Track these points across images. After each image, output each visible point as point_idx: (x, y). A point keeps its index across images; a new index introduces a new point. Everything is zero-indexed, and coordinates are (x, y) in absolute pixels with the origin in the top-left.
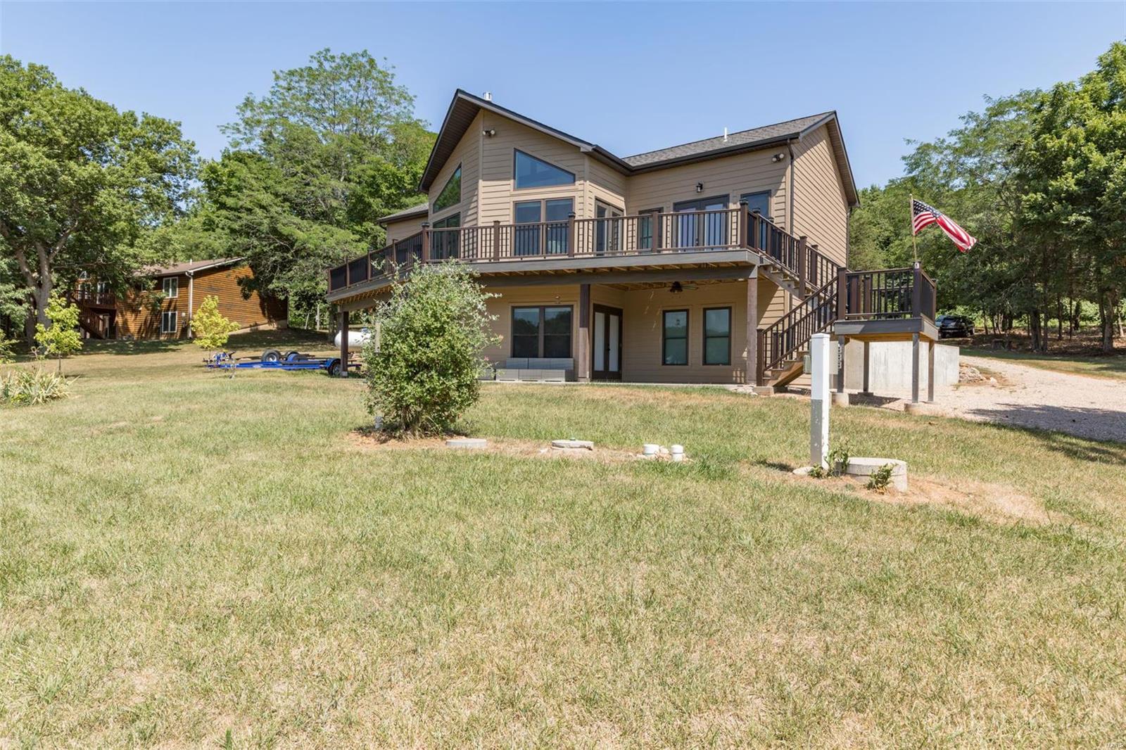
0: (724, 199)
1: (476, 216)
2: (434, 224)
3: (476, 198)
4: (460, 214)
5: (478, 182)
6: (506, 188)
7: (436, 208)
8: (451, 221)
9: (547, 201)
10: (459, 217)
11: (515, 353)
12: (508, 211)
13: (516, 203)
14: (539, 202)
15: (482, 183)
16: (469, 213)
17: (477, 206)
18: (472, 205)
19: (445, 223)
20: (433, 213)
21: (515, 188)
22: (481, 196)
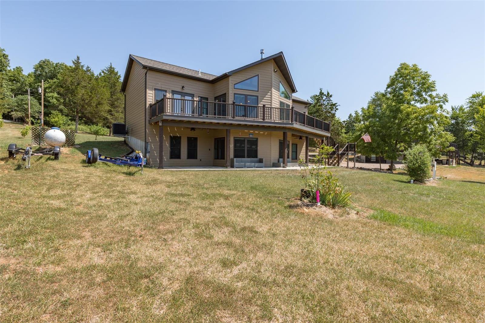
1: (270, 101)
2: (235, 94)
3: (270, 94)
4: (257, 96)
5: (271, 88)
6: (278, 94)
7: (236, 86)
8: (248, 97)
9: (286, 104)
10: (256, 98)
11: (280, 157)
12: (278, 103)
13: (280, 101)
14: (284, 103)
15: (273, 90)
16: (265, 98)
17: (271, 98)
18: (267, 96)
19: (244, 96)
20: (234, 88)
21: (280, 96)
22: (273, 94)
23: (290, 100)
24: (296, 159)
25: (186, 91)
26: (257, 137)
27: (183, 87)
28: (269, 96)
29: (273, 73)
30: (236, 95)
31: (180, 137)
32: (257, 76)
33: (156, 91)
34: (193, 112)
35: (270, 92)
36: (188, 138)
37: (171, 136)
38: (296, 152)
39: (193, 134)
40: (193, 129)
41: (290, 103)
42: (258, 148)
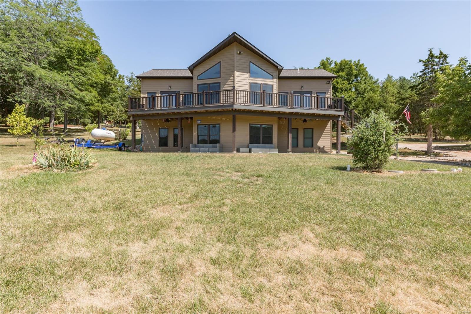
0: (311, 93)
2: (198, 85)
3: (232, 78)
4: (219, 83)
5: (234, 72)
7: (199, 78)
8: (211, 85)
9: (263, 84)
10: (218, 84)
11: (252, 142)
12: (247, 86)
13: (250, 83)
14: (260, 84)
15: (236, 72)
16: (227, 83)
17: (234, 82)
18: (229, 81)
19: (207, 85)
20: (198, 80)
21: (251, 77)
22: (236, 78)
23: (273, 79)
24: (312, 146)
26: (220, 123)
27: (170, 86)
28: (231, 80)
29: (236, 54)
31: (168, 129)
32: (219, 64)
33: (149, 94)
35: (233, 76)
36: (174, 128)
37: (159, 128)
41: (274, 82)
42: (221, 134)
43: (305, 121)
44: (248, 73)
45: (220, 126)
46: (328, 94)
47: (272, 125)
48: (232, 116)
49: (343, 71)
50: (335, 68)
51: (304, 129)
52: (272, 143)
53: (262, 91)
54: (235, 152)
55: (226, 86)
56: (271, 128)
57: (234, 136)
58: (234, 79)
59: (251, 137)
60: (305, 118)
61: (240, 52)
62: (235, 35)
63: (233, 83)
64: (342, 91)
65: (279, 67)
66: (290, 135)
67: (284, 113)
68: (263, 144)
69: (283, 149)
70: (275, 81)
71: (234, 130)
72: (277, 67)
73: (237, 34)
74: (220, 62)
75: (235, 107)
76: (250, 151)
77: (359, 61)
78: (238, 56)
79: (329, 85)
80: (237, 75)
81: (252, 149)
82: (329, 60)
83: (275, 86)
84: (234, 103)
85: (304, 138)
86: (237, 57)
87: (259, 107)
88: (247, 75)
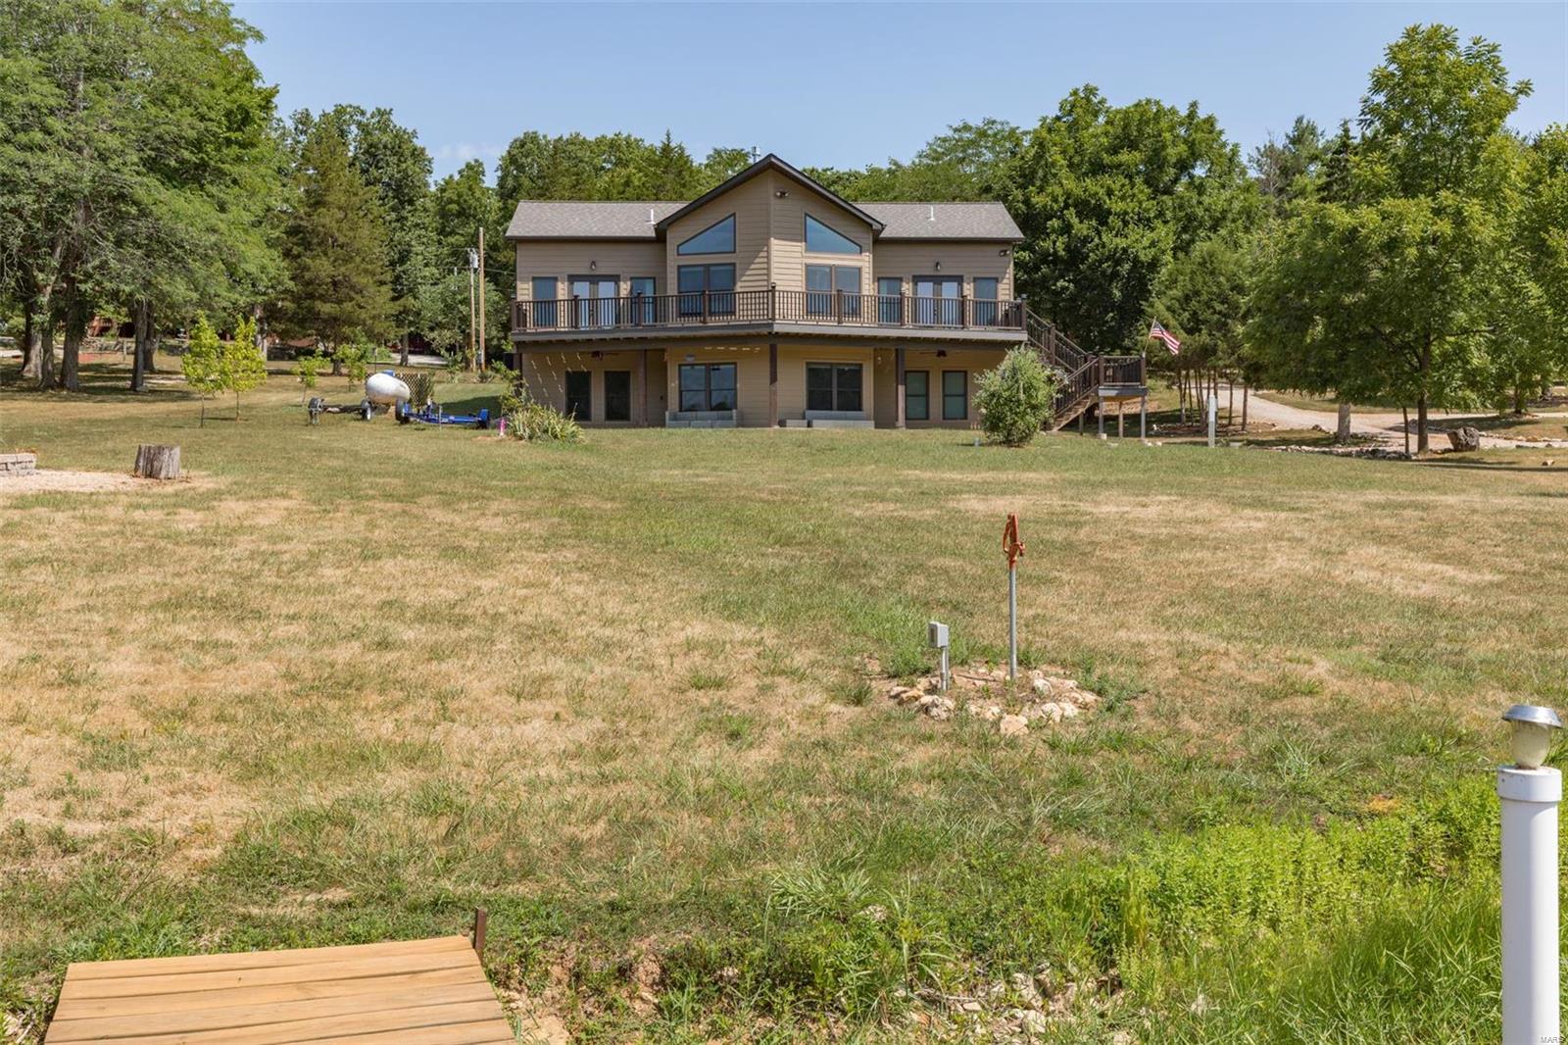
0: (959, 279)
1: (765, 272)
2: (679, 267)
3: (765, 254)
4: (734, 264)
5: (768, 239)
6: (799, 249)
7: (682, 250)
8: (712, 268)
9: (837, 267)
10: (731, 268)
11: (811, 406)
12: (799, 272)
13: (807, 266)
14: (831, 267)
15: (773, 241)
16: (753, 266)
17: (768, 263)
18: (757, 260)
19: (702, 269)
20: (679, 255)
21: (806, 251)
22: (774, 253)
23: (861, 252)
24: (966, 418)
25: (602, 269)
26: (735, 360)
27: (593, 263)
28: (761, 260)
29: (772, 198)
30: (683, 270)
31: (589, 373)
32: (732, 218)
33: (537, 282)
34: (618, 320)
35: (766, 249)
36: (607, 373)
37: (567, 372)
38: (927, 395)
39: (616, 365)
40: (596, 354)
41: (865, 262)
42: (738, 386)
43: (942, 354)
44: (801, 241)
45: (736, 368)
46: (1005, 281)
47: (861, 365)
48: (768, 346)
49: (1133, 146)
50: (1106, 134)
51: (944, 372)
52: (859, 408)
53: (834, 292)
54: (777, 427)
55: (748, 272)
56: (857, 373)
57: (775, 393)
58: (768, 257)
59: (811, 394)
60: (942, 347)
61: (783, 194)
62: (773, 160)
63: (765, 266)
64: (1126, 223)
65: (876, 226)
66: (901, 389)
67: (887, 339)
68: (839, 409)
69: (884, 421)
70: (867, 259)
71: (774, 379)
72: (871, 225)
73: (775, 157)
74: (734, 214)
75: (777, 329)
76: (809, 425)
77: (1194, 105)
78: (778, 201)
79: (1005, 259)
80: (776, 248)
81: (815, 422)
82: (1095, 95)
83: (867, 270)
84: (773, 319)
85: (945, 396)
86: (776, 205)
87: (828, 326)
88: (800, 246)
